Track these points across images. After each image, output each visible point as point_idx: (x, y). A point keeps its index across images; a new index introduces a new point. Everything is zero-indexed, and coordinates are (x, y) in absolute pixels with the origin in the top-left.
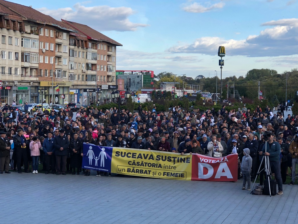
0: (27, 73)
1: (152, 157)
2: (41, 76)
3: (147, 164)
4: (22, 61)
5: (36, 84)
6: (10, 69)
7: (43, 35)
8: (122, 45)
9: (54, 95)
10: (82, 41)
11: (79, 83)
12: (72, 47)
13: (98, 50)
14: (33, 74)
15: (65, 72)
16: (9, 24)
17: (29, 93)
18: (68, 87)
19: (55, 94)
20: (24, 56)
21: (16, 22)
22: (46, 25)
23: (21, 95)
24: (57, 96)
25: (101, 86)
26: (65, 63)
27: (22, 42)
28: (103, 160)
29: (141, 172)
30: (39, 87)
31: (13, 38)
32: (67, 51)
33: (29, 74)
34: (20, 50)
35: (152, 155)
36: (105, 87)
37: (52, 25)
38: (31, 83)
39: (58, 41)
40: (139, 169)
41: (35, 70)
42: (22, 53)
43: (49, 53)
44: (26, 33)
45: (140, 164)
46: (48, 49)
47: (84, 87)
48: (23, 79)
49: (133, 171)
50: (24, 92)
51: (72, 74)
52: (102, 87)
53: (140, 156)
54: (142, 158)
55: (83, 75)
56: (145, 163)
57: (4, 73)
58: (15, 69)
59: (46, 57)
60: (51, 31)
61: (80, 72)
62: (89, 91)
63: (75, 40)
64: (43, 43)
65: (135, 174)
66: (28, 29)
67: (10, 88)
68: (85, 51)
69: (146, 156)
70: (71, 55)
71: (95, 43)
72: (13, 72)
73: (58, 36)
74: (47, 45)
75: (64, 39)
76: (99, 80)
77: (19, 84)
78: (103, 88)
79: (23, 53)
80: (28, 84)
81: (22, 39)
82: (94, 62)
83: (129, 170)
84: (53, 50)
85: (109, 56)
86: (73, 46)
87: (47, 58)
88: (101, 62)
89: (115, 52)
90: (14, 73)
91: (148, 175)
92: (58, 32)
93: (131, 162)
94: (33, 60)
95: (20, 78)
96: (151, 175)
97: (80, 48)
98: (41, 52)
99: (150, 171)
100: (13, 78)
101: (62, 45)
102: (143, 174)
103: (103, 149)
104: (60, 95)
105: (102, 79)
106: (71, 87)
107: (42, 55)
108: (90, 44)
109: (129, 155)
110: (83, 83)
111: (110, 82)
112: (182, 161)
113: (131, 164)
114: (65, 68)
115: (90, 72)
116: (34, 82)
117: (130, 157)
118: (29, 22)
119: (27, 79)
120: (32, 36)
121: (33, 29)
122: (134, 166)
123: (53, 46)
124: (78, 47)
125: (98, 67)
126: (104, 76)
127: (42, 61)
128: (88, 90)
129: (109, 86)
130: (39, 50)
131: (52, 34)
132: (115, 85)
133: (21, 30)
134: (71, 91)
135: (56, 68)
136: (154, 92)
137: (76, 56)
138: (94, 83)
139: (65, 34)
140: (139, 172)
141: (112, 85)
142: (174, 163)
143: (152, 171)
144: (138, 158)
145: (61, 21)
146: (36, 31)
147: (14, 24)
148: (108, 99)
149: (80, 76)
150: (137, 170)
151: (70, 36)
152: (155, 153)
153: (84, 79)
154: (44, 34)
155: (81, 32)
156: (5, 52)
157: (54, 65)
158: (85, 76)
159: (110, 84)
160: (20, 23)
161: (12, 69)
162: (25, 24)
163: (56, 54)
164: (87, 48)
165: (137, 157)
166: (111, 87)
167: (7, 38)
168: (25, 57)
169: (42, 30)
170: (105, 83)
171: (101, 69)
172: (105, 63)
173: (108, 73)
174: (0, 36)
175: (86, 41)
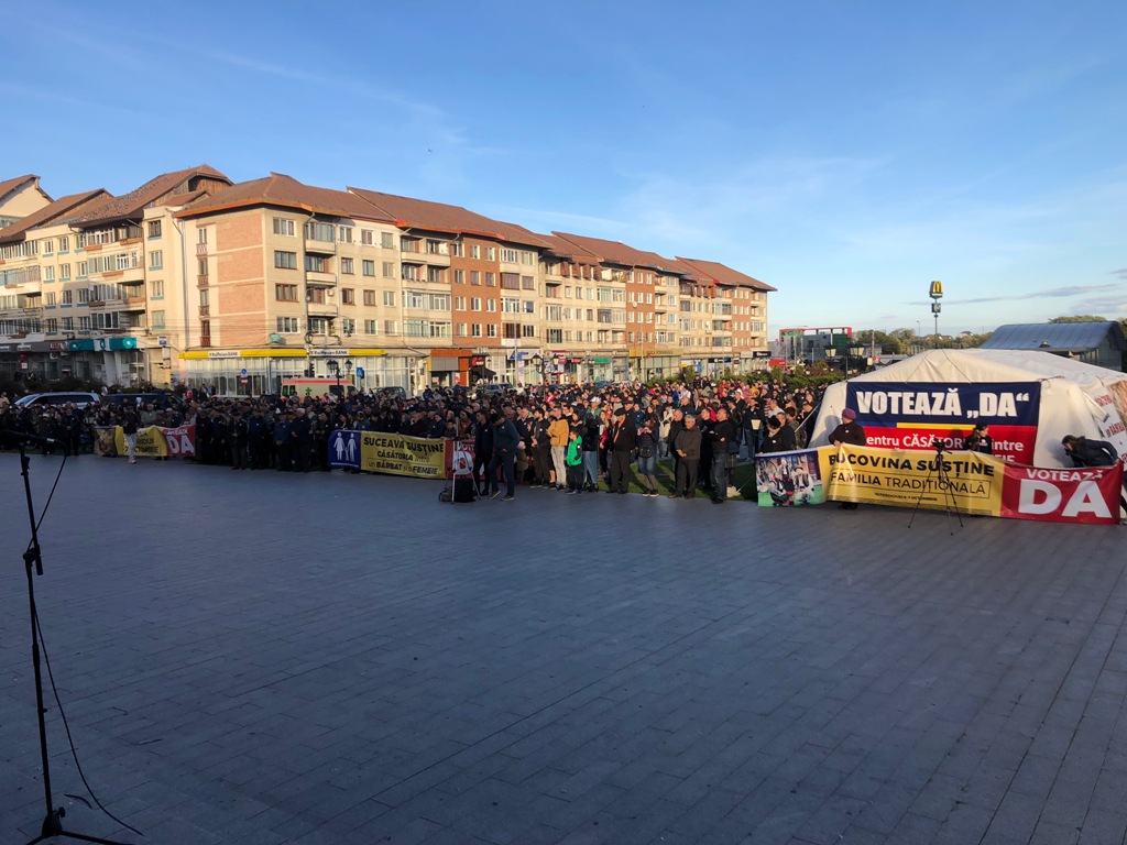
0: (608, 337)
1: (402, 445)
2: (630, 341)
3: (398, 455)
4: (600, 320)
5: (624, 354)
6: (580, 333)
7: (633, 282)
8: (776, 290)
9: (654, 369)
10: (705, 287)
11: (701, 350)
12: (685, 297)
13: (735, 298)
14: (618, 339)
15: (674, 334)
16: (577, 270)
17: (611, 366)
18: (678, 356)
20: (602, 314)
22: (638, 266)
23: (597, 370)
25: (740, 354)
26: (672, 322)
27: (598, 293)
28: (352, 450)
29: (391, 466)
30: (627, 358)
31: (584, 289)
32: (677, 303)
33: (611, 339)
34: (596, 305)
35: (402, 442)
36: (747, 354)
37: (647, 265)
38: (615, 352)
39: (657, 289)
40: (390, 463)
41: (621, 333)
42: (598, 310)
43: (646, 308)
44: (605, 280)
45: (391, 455)
46: (642, 302)
47: (709, 356)
48: (600, 346)
49: (382, 465)
50: (602, 365)
51: (687, 337)
52: (742, 355)
54: (392, 446)
55: (707, 338)
56: (395, 453)
57: (570, 340)
58: (588, 333)
59: (639, 314)
60: (647, 275)
61: (702, 332)
62: (719, 361)
63: (691, 286)
64: (633, 294)
65: (385, 469)
66: (607, 274)
67: (579, 360)
68: (710, 301)
69: (397, 443)
70: (685, 308)
71: (727, 288)
72: (584, 338)
73: (660, 282)
74: (641, 296)
75: (670, 286)
76: (736, 345)
77: (595, 354)
78: (744, 355)
79: (600, 309)
80: (610, 354)
81: (598, 290)
82: (727, 317)
83: (379, 464)
84: (651, 303)
85: (754, 307)
86: (687, 296)
87: (641, 316)
88: (739, 318)
90: (586, 339)
92: (660, 277)
93: (381, 452)
95: (595, 346)
96: (401, 471)
97: (702, 297)
98: (629, 307)
99: (401, 465)
100: (585, 346)
101: (667, 295)
104: (665, 368)
105: (742, 342)
106: (682, 356)
107: (632, 312)
108: (719, 291)
109: (379, 442)
110: (708, 350)
111: (756, 347)
112: (436, 450)
113: (380, 456)
114: (671, 328)
115: (718, 333)
116: (619, 351)
117: (379, 445)
118: (606, 264)
119: (607, 347)
120: (614, 284)
121: (616, 275)
122: (384, 458)
123: (650, 296)
124: (698, 296)
125: (735, 325)
126: (746, 338)
127: (632, 320)
128: (716, 360)
129: (755, 353)
130: (627, 304)
131: (650, 278)
132: (766, 350)
133: (597, 278)
134: (684, 362)
135: (656, 329)
137: (694, 310)
138: (727, 349)
139: (671, 279)
141: (760, 352)
143: (404, 464)
145: (674, 259)
146: (622, 276)
147: (586, 269)
149: (703, 340)
150: (387, 464)
151: (683, 281)
153: (710, 344)
154: (636, 280)
155: (702, 272)
156: (571, 310)
157: (653, 324)
158: (710, 340)
159: (755, 349)
160: (594, 266)
161: (583, 333)
162: (602, 267)
163: (656, 309)
164: (713, 297)
165: (389, 444)
166: (757, 354)
167: (573, 289)
168: (604, 314)
169: (632, 274)
170: (747, 348)
171: (739, 327)
172: (746, 318)
173: (753, 334)
174: (562, 288)
175: (710, 287)
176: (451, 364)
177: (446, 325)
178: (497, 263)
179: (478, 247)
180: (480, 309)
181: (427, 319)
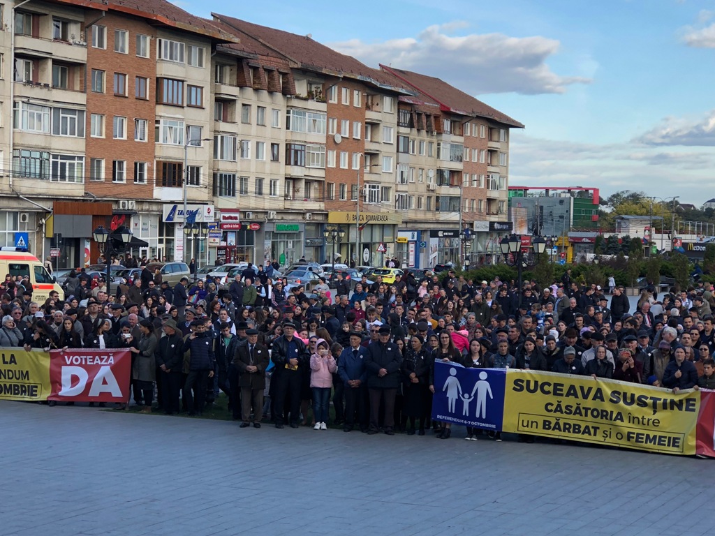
0: (298, 191)
1: (599, 395)
2: (329, 198)
3: (589, 412)
4: (288, 163)
5: (319, 218)
6: (260, 182)
7: (336, 102)
8: (522, 127)
9: (360, 244)
10: (428, 116)
11: (420, 216)
12: (403, 130)
13: (467, 138)
14: (312, 195)
15: (388, 189)
16: (259, 78)
17: (302, 239)
18: (394, 225)
19: (362, 241)
20: (293, 152)
21: (276, 73)
22: (345, 78)
23: (282, 243)
24: (366, 246)
25: (472, 225)
26: (387, 169)
27: (288, 118)
28: (482, 400)
29: (574, 429)
30: (326, 225)
31: (268, 111)
32: (393, 140)
33: (302, 193)
34: (282, 137)
35: (599, 390)
36: (481, 226)
37: (359, 77)
38: (308, 214)
39: (371, 115)
40: (572, 423)
41: (316, 185)
42: (286, 145)
43: (351, 145)
44: (298, 97)
45: (573, 410)
46: (347, 136)
47: (432, 226)
48: (288, 205)
49: (557, 426)
50: (289, 235)
51: (404, 194)
52: (474, 226)
53: (572, 391)
54: (577, 397)
55: (429, 198)
56: (584, 408)
57: (246, 192)
58: (271, 181)
59: (342, 154)
60: (356, 92)
61: (422, 189)
62: (444, 236)
63: (411, 114)
64: (336, 121)
65: (562, 433)
66: (301, 88)
67: (257, 227)
68: (434, 140)
69: (586, 391)
70: (401, 149)
71: (458, 121)
72: (266, 189)
73: (372, 104)
74: (346, 125)
75: (386, 111)
76: (467, 211)
77: (280, 217)
78: (478, 227)
79: (290, 145)
80: (300, 217)
81: (288, 112)
82: (457, 166)
83: (546, 425)
84: (359, 137)
85: (492, 152)
86: (406, 128)
87: (345, 157)
88: (473, 168)
89: (507, 142)
90: (269, 192)
91: (592, 437)
92: (372, 96)
93: (552, 405)
94: (313, 161)
95: (281, 205)
96: (599, 439)
97: (424, 132)
98: (331, 143)
99: (596, 429)
100: (266, 203)
101: (381, 125)
102: (580, 435)
103: (483, 375)
104: (374, 243)
105: (475, 206)
106: (400, 226)
107: (333, 150)
108: (447, 124)
109: (546, 388)
110: (429, 216)
111: (494, 214)
112: (675, 408)
113: (551, 411)
114: (386, 180)
115: (445, 191)
116: (313, 212)
117: (548, 393)
118: (304, 72)
119: (298, 205)
120: (312, 104)
121: (313, 89)
122: (558, 414)
123: (358, 127)
124: (418, 130)
125: (466, 178)
126: (481, 200)
127: (332, 164)
128: (440, 234)
129: (492, 224)
130: (328, 137)
131: (358, 99)
132: (506, 221)
133: (287, 92)
134: (401, 235)
135: (365, 179)
136: (599, 239)
137: (413, 152)
138: (455, 216)
139: (387, 101)
140: (571, 430)
141: (498, 223)
142: (655, 412)
143: (603, 428)
144: (567, 395)
145: (378, 68)
146: (320, 93)
147: (271, 78)
148: (489, 256)
149: (424, 200)
150: (565, 424)
151: (401, 104)
152: (607, 385)
153: (433, 207)
154: (340, 100)
155: (425, 95)
156: (249, 143)
157: (361, 172)
158: (433, 201)
159: (494, 219)
160: (284, 75)
161: (264, 182)
162: (296, 76)
163: (366, 148)
164: (439, 133)
165: (565, 392)
166: (496, 226)
167: (254, 110)
168: (293, 154)
169: (335, 90)
170: (482, 218)
171: (471, 182)
172: (481, 169)
173: (489, 195)
174: (238, 106)
175: (436, 117)
176: (81, 226)
177: (76, 162)
178: (152, 62)
179: (127, 34)
180: (125, 138)
181: (47, 150)
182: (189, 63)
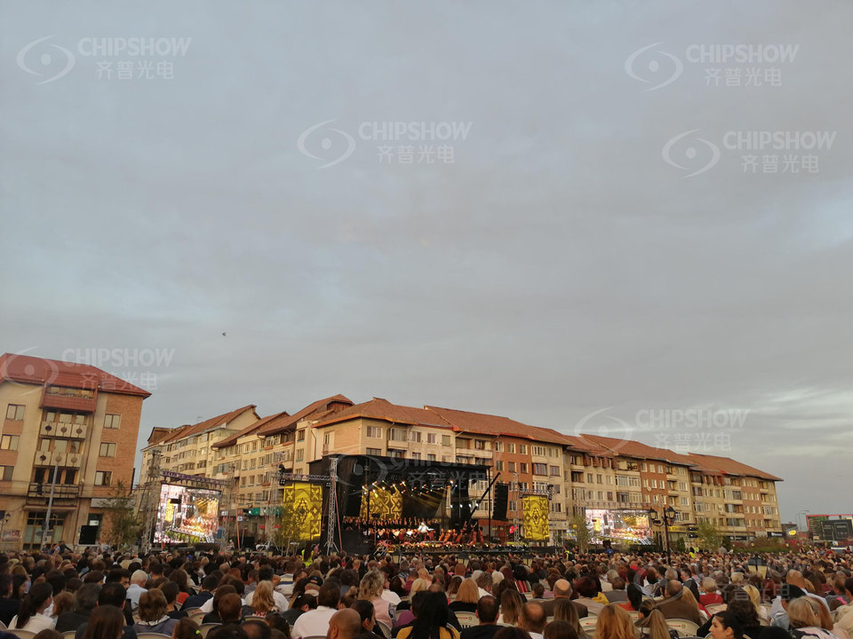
4: (619, 501)
7: (646, 471)
8: (783, 481)
10: (713, 477)
11: (717, 529)
12: (696, 484)
13: (744, 487)
15: (686, 514)
16: (596, 461)
20: (620, 496)
21: (606, 459)
22: (649, 459)
25: (754, 533)
26: (685, 504)
27: (616, 480)
31: (604, 476)
32: (687, 489)
34: (614, 489)
36: (761, 534)
37: (658, 459)
39: (669, 477)
42: (617, 492)
43: (659, 492)
44: (621, 470)
46: (656, 488)
51: (702, 517)
52: (757, 534)
55: (721, 519)
59: (654, 497)
60: (658, 466)
61: (715, 514)
62: (735, 539)
63: (701, 476)
64: (647, 481)
66: (623, 465)
68: (720, 488)
70: (697, 493)
71: (735, 478)
73: (671, 472)
74: (655, 482)
75: (681, 476)
76: (750, 526)
78: (759, 535)
79: (619, 492)
81: (616, 477)
82: (738, 502)
84: (664, 488)
85: (764, 494)
86: (698, 483)
87: (656, 498)
88: (751, 503)
89: (775, 489)
92: (670, 468)
94: (634, 500)
97: (712, 485)
98: (644, 491)
101: (678, 482)
105: (756, 524)
107: (647, 494)
108: (727, 480)
110: (723, 529)
111: (771, 528)
114: (685, 509)
115: (731, 515)
118: (623, 457)
120: (630, 473)
121: (631, 465)
123: (663, 483)
124: (708, 484)
125: (747, 508)
126: (760, 520)
127: (648, 502)
128: (732, 538)
129: (769, 534)
130: (642, 488)
131: (661, 469)
132: (781, 531)
133: (614, 467)
137: (706, 495)
138: (741, 529)
139: (680, 469)
141: (774, 533)
145: (688, 455)
146: (637, 467)
147: (603, 461)
149: (718, 520)
151: (691, 472)
153: (725, 524)
154: (649, 470)
156: (594, 492)
158: (724, 521)
159: (770, 530)
160: (611, 459)
162: (618, 460)
163: (670, 493)
164: (723, 485)
167: (595, 476)
169: (645, 465)
170: (761, 529)
171: (751, 511)
172: (757, 504)
173: (766, 517)
174: (585, 476)
175: (719, 477)
178: (530, 456)
179: (514, 445)
182: (550, 455)
